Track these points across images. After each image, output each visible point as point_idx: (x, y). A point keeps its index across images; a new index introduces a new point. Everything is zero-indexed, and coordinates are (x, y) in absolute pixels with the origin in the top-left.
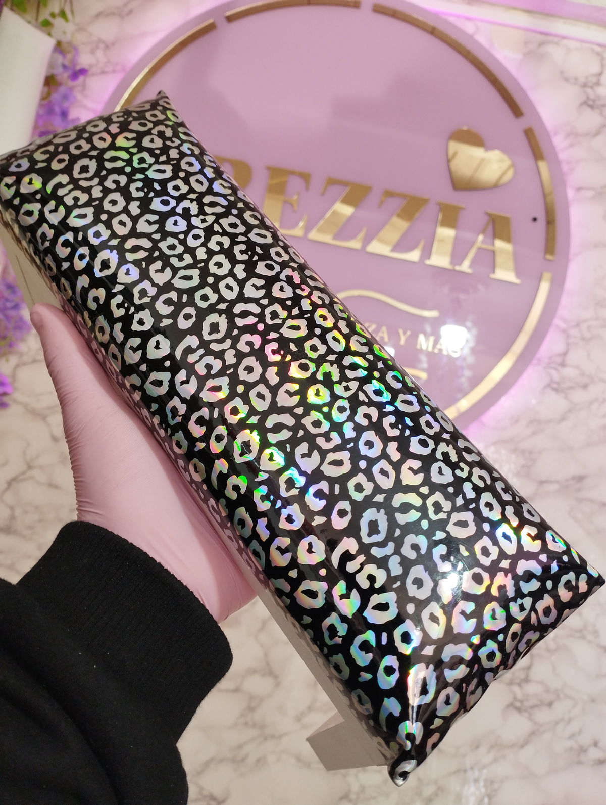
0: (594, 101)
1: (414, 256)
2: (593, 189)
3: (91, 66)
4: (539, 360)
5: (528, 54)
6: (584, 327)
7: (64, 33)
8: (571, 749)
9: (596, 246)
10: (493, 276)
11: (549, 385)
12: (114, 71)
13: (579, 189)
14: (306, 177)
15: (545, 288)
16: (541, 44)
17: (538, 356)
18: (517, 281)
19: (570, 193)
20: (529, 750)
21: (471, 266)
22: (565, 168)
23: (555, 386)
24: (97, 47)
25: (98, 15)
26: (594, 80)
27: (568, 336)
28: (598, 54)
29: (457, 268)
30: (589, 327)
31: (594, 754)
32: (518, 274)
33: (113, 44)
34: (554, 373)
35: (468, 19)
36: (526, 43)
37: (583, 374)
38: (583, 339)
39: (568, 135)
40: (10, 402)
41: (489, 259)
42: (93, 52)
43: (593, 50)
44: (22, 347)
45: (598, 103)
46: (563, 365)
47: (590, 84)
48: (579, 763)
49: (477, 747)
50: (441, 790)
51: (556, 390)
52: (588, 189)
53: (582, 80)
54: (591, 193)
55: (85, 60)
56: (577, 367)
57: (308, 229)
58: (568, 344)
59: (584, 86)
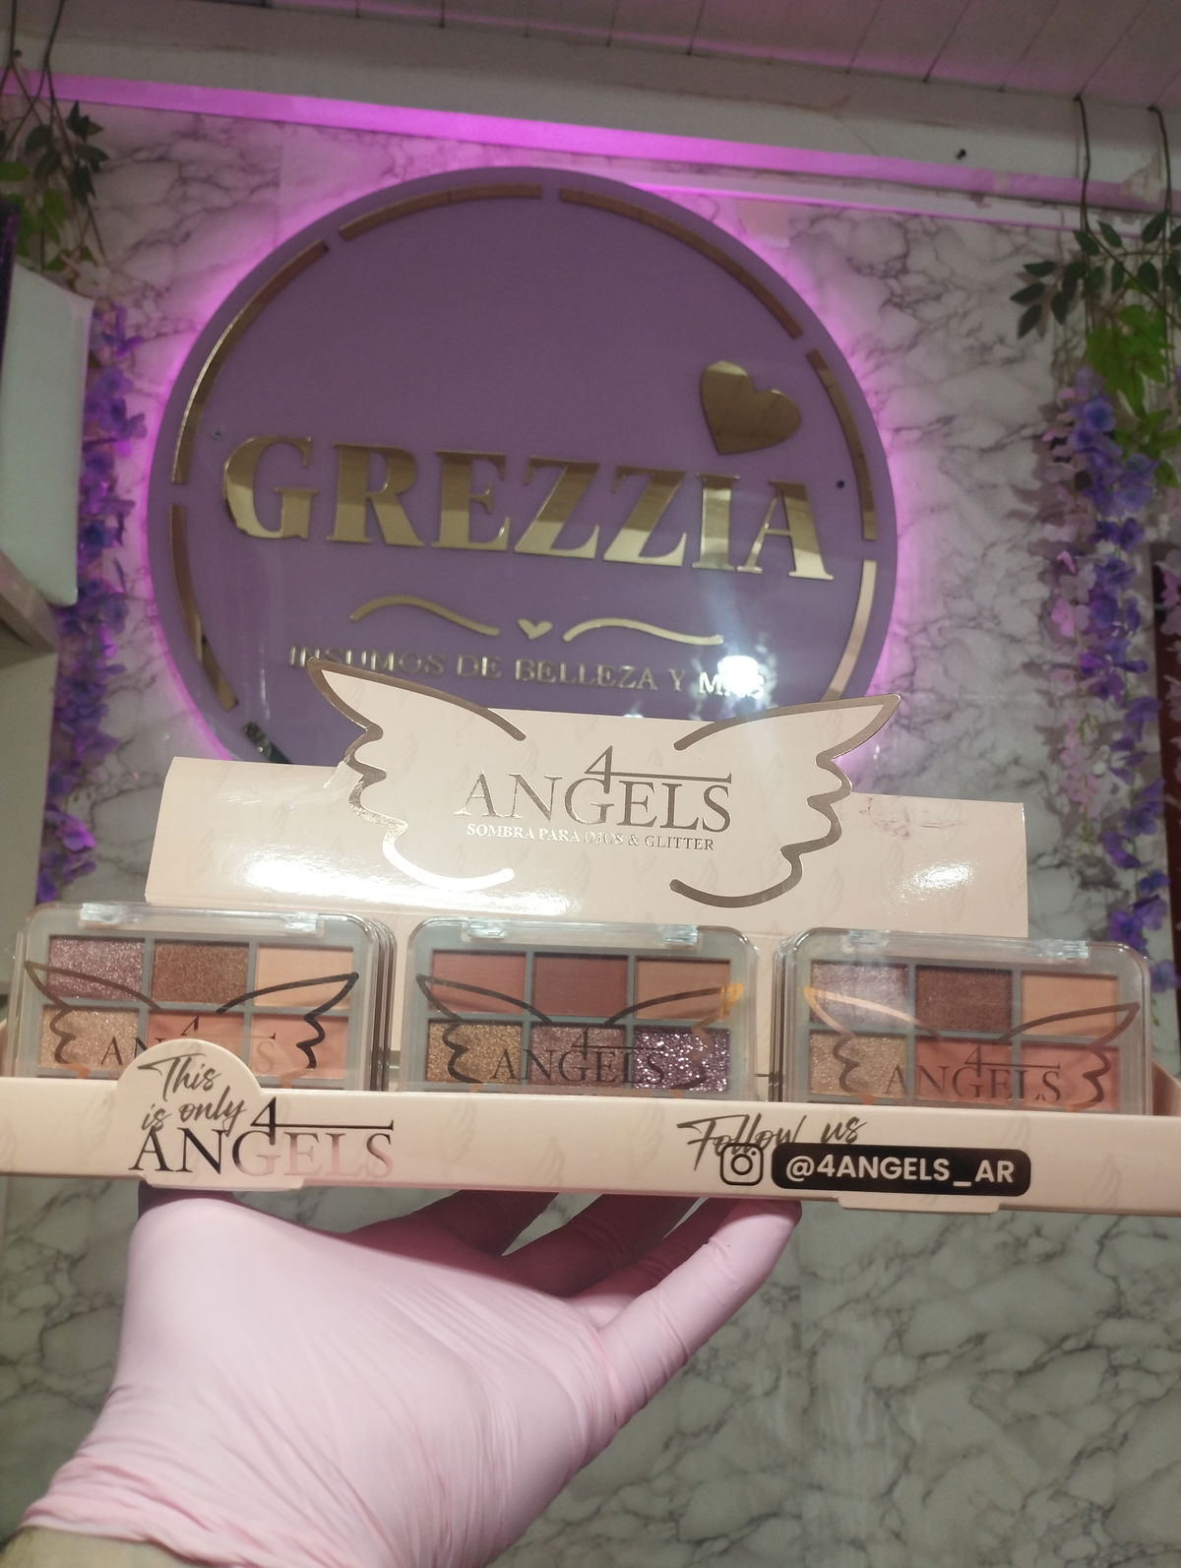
0: (902, 296)
1: (675, 558)
2: (918, 428)
3: (138, 327)
4: (877, 687)
5: (797, 238)
6: (934, 630)
7: (95, 283)
8: (1004, 1245)
9: (932, 511)
10: (792, 574)
11: (897, 721)
12: (177, 332)
13: (897, 430)
14: (499, 462)
16: (814, 221)
17: (874, 682)
18: (830, 577)
19: (886, 438)
20: (945, 1256)
21: (759, 564)
22: (872, 402)
23: (905, 721)
24: (144, 297)
25: (139, 245)
26: (898, 265)
27: (913, 648)
28: (899, 225)
29: (740, 568)
30: (940, 630)
31: (1038, 1246)
32: (828, 569)
33: (168, 289)
35: (702, 195)
36: (792, 221)
37: (941, 699)
38: (934, 647)
39: (870, 353)
40: (97, 863)
41: (783, 549)
42: (138, 305)
43: (890, 220)
44: (101, 774)
45: (907, 299)
46: (911, 689)
47: (894, 273)
48: (1018, 1263)
49: (870, 1264)
50: (827, 1335)
51: (908, 728)
52: (909, 429)
53: (882, 267)
54: (916, 434)
55: (133, 317)
56: (932, 690)
57: (515, 536)
58: (914, 659)
59: (885, 276)
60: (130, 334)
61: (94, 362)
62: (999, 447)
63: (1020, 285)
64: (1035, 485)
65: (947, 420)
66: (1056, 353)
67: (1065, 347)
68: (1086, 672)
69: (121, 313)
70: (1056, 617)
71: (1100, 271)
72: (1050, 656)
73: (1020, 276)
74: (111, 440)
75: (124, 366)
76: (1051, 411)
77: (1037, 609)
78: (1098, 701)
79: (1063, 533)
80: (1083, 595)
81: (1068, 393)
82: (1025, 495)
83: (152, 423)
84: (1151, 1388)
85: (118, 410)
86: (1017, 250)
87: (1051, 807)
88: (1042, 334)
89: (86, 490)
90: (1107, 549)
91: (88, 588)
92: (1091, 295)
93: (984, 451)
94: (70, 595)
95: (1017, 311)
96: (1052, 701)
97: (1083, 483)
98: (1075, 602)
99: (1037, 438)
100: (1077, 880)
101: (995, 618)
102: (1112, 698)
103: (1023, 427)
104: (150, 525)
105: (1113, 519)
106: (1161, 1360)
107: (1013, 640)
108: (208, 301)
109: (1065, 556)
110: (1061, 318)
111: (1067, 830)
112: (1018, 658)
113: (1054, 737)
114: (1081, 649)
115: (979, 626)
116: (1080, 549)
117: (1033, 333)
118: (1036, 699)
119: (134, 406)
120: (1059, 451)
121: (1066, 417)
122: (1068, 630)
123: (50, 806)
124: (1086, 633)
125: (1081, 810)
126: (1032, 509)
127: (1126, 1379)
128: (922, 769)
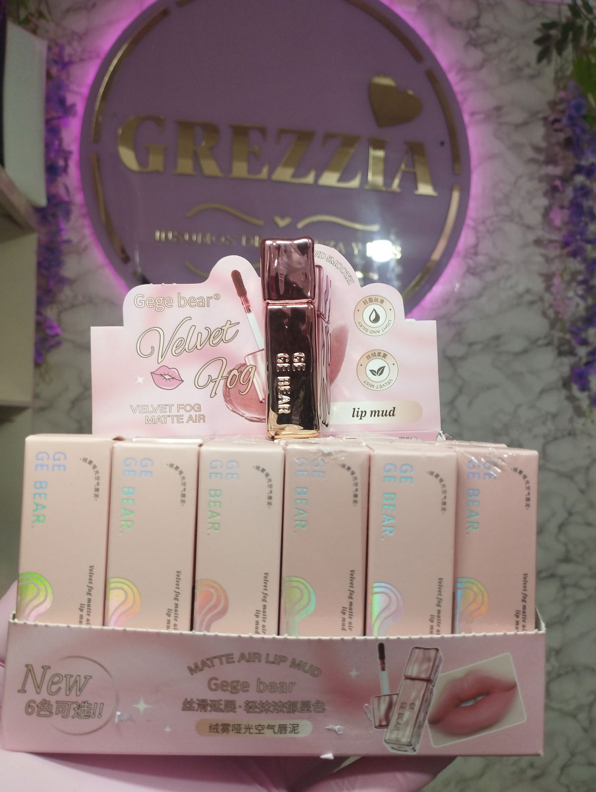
0: (476, 40)
1: (355, 183)
2: (483, 113)
3: (70, 56)
4: (458, 252)
5: (420, 7)
6: (488, 222)
7: (48, 31)
9: (490, 158)
10: (416, 193)
11: (467, 271)
12: (91, 58)
14: (263, 131)
15: (456, 196)
18: (435, 194)
19: (466, 118)
21: (400, 185)
22: (460, 98)
24: (73, 39)
25: (69, 10)
26: (474, 23)
27: (477, 232)
29: (389, 190)
30: (491, 223)
32: (435, 187)
33: (85, 34)
34: (471, 262)
37: (491, 259)
38: (488, 232)
39: (459, 71)
40: (62, 341)
41: (411, 180)
42: (70, 43)
44: (62, 296)
45: (479, 41)
46: (476, 254)
47: (472, 27)
51: (473, 274)
52: (479, 113)
53: (466, 24)
55: (68, 50)
56: (486, 254)
57: (271, 172)
58: (478, 238)
59: (467, 28)
60: (66, 59)
61: (49, 76)
62: (525, 124)
63: (538, 35)
64: (543, 144)
65: (498, 109)
66: (556, 73)
67: (560, 70)
68: (566, 244)
69: (62, 48)
70: (552, 215)
71: (581, 27)
72: (547, 236)
73: (539, 30)
74: (59, 118)
75: (64, 77)
76: (553, 104)
77: (542, 210)
78: (571, 259)
79: (557, 170)
80: (566, 203)
81: (562, 94)
82: (537, 149)
83: (80, 108)
84: (581, 595)
85: (62, 101)
86: (538, 15)
87: (544, 314)
88: (549, 61)
89: (48, 146)
90: (580, 179)
91: (51, 197)
92: (576, 41)
93: (518, 126)
94: (42, 202)
95: (537, 49)
96: (548, 260)
97: (569, 144)
98: (562, 207)
99: (545, 119)
100: (556, 352)
101: (520, 216)
102: (579, 258)
103: (538, 112)
104: (81, 165)
105: (584, 163)
106: (586, 583)
107: (529, 228)
108: (107, 41)
109: (558, 183)
110: (560, 53)
111: (553, 325)
112: (531, 237)
113: (548, 278)
114: (564, 232)
115: (512, 221)
116: (566, 179)
117: (545, 62)
118: (539, 259)
119: (70, 99)
120: (557, 126)
121: (560, 107)
122: (558, 222)
123: (38, 313)
124: (566, 224)
125: (560, 316)
126: (541, 158)
127: (569, 591)
128: (480, 295)
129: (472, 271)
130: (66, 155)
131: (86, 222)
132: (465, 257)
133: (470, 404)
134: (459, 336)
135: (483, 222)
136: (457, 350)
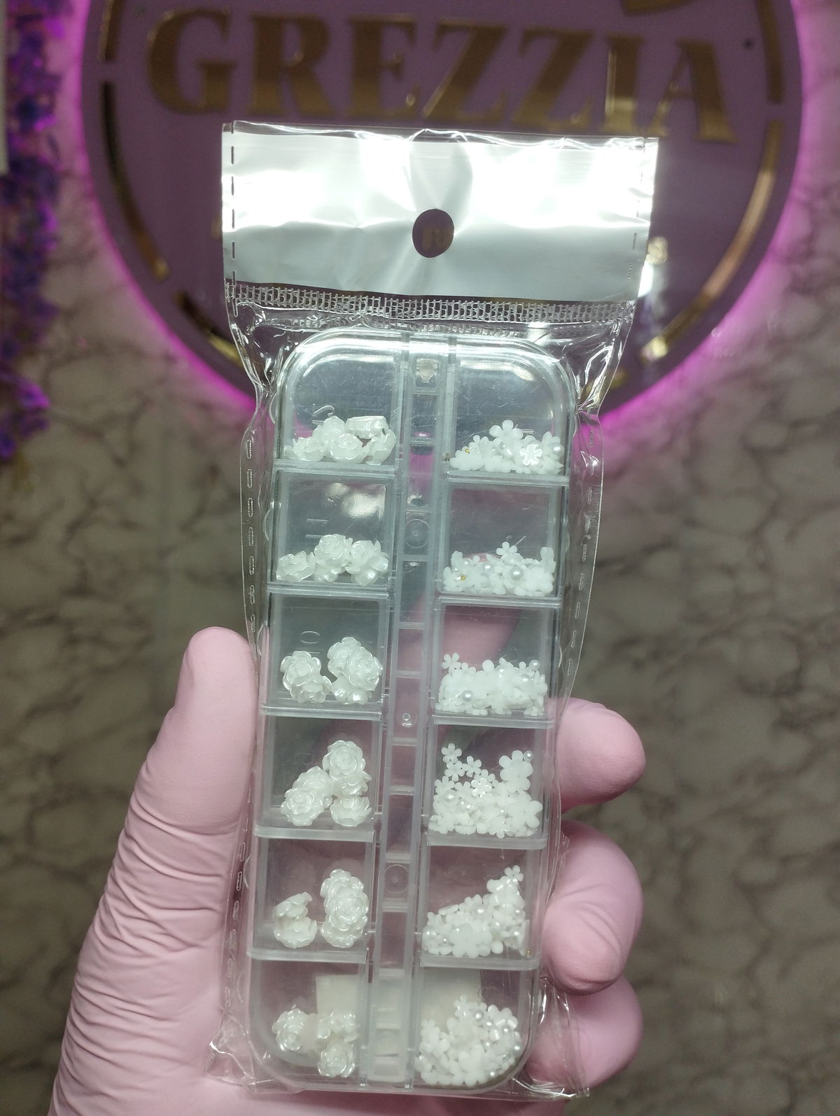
6: (834, 194)
11: (792, 287)
14: (409, 29)
17: (774, 244)
20: (811, 776)
21: (667, 124)
27: (813, 212)
34: (799, 268)
38: (836, 212)
40: (49, 420)
44: (48, 341)
46: (810, 254)
49: (741, 781)
50: (700, 840)
51: (804, 292)
56: (829, 255)
58: (814, 224)
104: (83, 103)
123: (5, 369)
128: (814, 332)
129: (801, 288)
130: (52, 84)
131: (91, 206)
132: (791, 259)
133: (792, 536)
134: (773, 410)
135: (825, 192)
136: (769, 435)
